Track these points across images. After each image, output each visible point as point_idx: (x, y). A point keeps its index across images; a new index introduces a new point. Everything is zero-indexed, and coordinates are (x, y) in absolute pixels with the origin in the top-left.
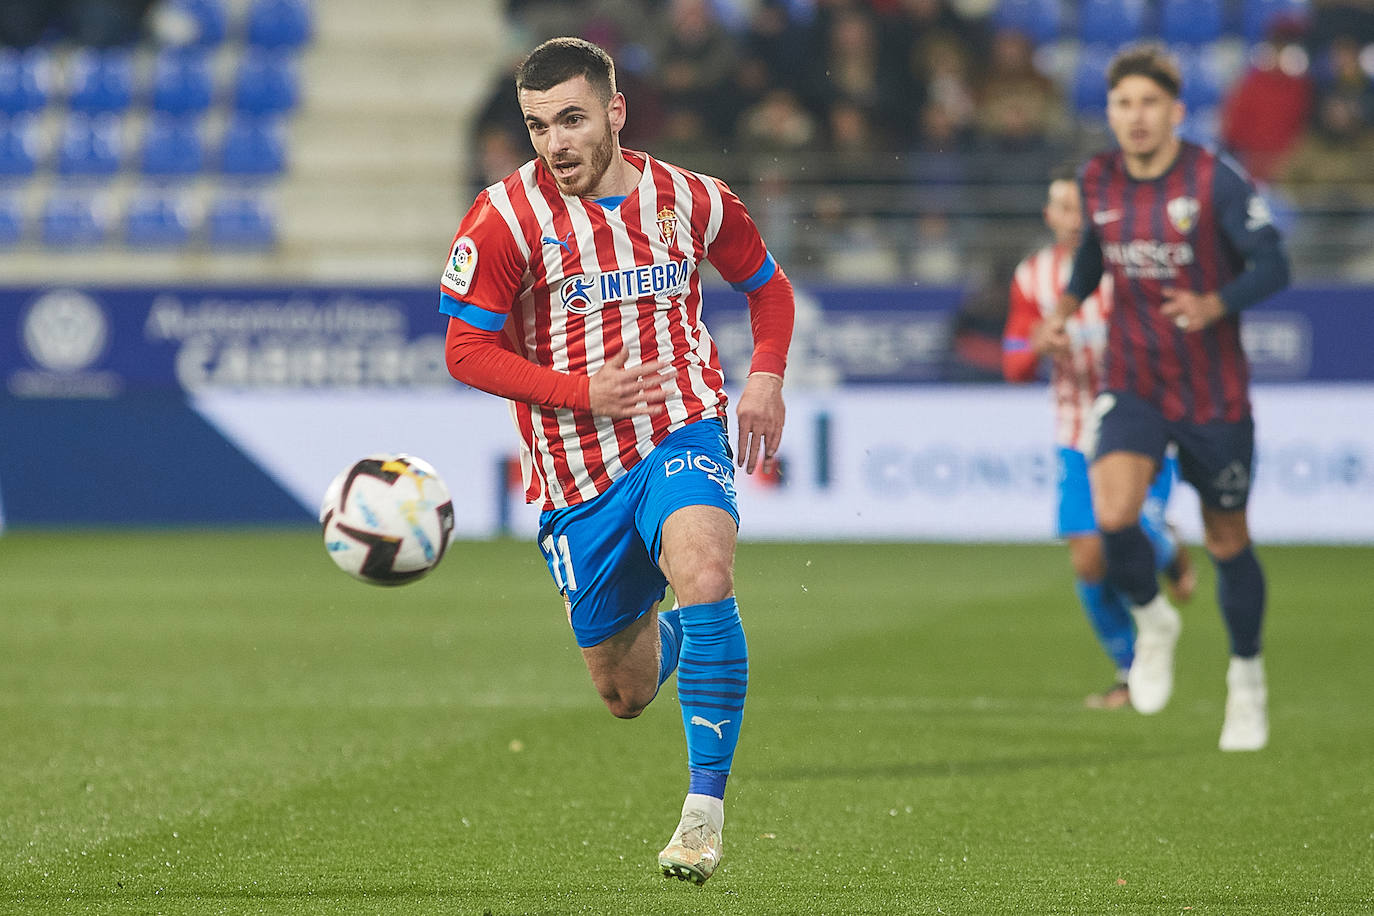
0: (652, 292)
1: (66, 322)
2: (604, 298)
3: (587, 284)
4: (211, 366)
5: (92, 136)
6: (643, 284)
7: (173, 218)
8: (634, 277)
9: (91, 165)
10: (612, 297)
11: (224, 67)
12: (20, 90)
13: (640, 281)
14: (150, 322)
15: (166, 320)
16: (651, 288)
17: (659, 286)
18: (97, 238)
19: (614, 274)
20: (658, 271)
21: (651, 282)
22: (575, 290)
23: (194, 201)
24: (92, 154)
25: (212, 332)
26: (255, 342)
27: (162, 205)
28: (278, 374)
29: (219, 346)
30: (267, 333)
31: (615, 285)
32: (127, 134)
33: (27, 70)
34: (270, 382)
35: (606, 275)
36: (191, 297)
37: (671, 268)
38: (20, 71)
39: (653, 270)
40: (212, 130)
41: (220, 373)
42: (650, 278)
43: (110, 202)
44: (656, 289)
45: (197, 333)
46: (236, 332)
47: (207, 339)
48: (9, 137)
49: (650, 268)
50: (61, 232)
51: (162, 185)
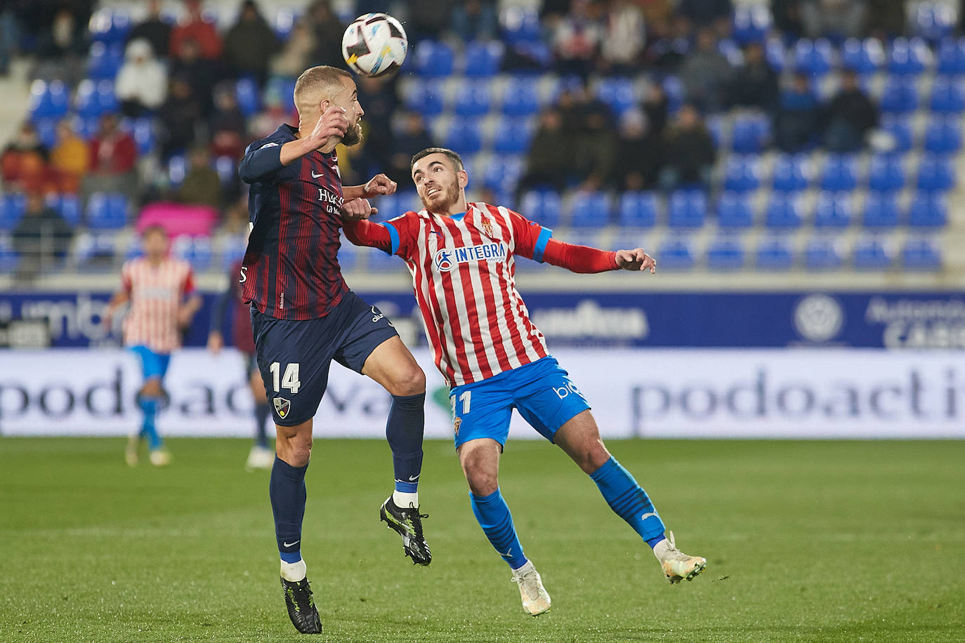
0: (485, 258)
1: (819, 313)
2: (458, 260)
3: (448, 254)
4: (903, 338)
5: (834, 204)
6: (479, 254)
7: (882, 252)
8: (473, 251)
9: (833, 221)
10: (462, 260)
11: (912, 164)
12: (793, 176)
13: (477, 253)
14: (868, 311)
15: (878, 311)
16: (484, 256)
17: (488, 255)
18: (837, 263)
19: (462, 249)
20: (486, 248)
21: (483, 252)
22: (442, 258)
23: (894, 242)
24: (834, 215)
25: (905, 319)
26: (929, 324)
27: (874, 244)
28: (943, 343)
29: (909, 327)
30: (936, 319)
31: (464, 255)
32: (855, 203)
33: (796, 166)
34: (937, 347)
35: (458, 249)
36: (892, 298)
37: (494, 247)
38: (792, 166)
39: (484, 247)
40: (904, 200)
41: (909, 342)
42: (482, 251)
43: (845, 243)
44: (486, 256)
45: (897, 319)
46: (919, 319)
47: (902, 322)
48: (786, 204)
49: (482, 246)
50: (817, 260)
51: (875, 233)
